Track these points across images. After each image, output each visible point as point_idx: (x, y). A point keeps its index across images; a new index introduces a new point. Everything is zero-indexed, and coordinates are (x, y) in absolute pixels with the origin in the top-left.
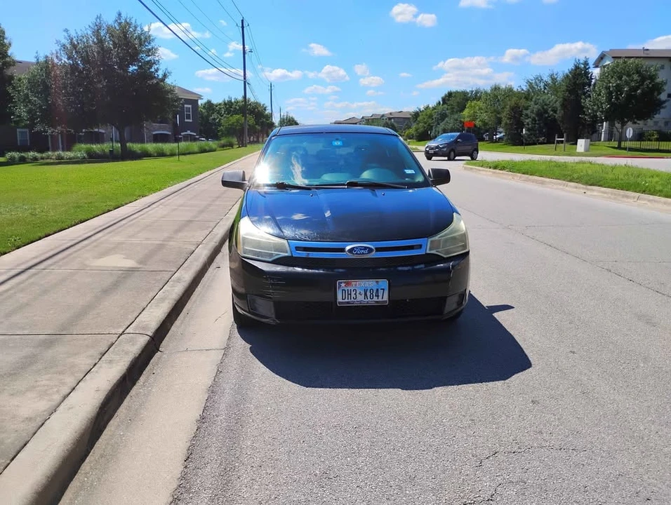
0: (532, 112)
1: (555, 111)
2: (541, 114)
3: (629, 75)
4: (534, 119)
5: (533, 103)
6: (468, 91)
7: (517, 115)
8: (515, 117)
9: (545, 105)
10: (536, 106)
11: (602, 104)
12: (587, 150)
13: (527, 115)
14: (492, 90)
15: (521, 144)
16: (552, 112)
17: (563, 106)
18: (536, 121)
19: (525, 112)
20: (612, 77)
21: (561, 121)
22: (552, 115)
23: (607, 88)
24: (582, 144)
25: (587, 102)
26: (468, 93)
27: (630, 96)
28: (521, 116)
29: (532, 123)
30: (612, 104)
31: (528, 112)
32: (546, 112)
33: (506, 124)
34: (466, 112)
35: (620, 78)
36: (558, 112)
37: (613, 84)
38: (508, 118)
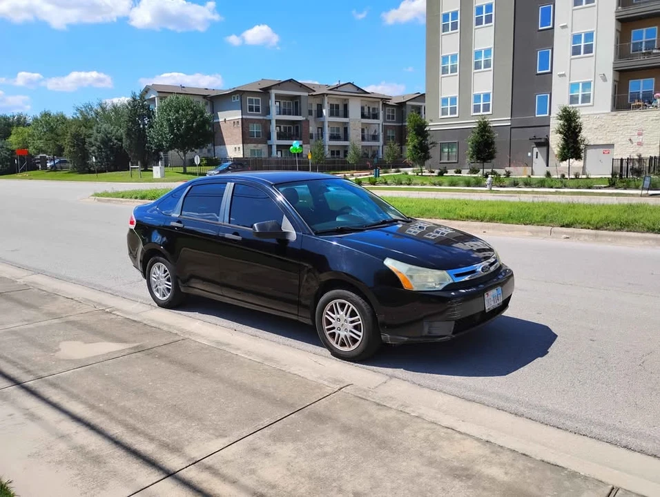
0: (96, 140)
1: (120, 140)
2: (106, 142)
3: (183, 110)
4: (99, 148)
5: (95, 131)
6: (8, 116)
7: (80, 142)
8: (78, 145)
9: (109, 133)
10: (99, 135)
11: (165, 134)
12: (163, 176)
13: (90, 143)
14: (42, 117)
15: (90, 172)
16: (116, 141)
17: (128, 135)
18: (101, 149)
19: (87, 140)
20: (170, 111)
21: (128, 150)
22: (117, 143)
23: (168, 120)
24: (157, 171)
25: (151, 133)
26: (9, 119)
27: (188, 128)
28: (85, 144)
29: (98, 151)
30: (175, 135)
31: (92, 140)
32: (110, 140)
33: (70, 152)
34: (12, 139)
35: (178, 112)
36: (124, 140)
37: (173, 117)
38: (71, 146)
